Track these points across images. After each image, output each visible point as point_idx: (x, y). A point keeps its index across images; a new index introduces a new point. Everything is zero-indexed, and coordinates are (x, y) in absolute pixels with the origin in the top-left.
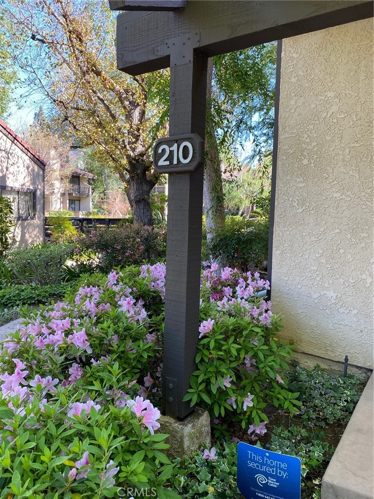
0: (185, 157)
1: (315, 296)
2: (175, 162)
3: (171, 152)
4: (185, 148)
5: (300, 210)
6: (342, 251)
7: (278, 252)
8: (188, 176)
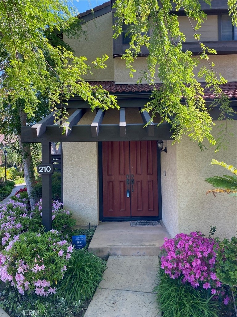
0: (48, 170)
1: (78, 205)
2: (45, 171)
3: (44, 169)
4: (48, 168)
5: (72, 177)
6: (86, 189)
7: (65, 192)
8: (49, 175)
